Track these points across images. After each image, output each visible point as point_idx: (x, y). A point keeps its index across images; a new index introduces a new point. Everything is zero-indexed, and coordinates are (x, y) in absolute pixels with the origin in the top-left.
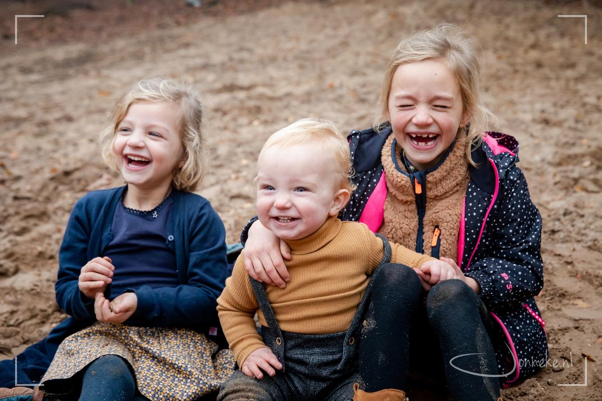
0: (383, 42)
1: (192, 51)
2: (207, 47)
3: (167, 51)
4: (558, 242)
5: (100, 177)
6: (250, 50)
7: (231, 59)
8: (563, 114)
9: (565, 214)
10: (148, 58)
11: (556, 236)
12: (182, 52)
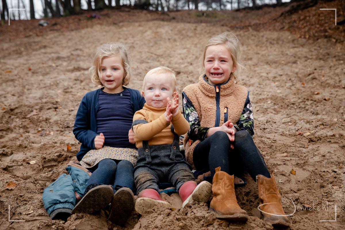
0: (152, 46)
1: (48, 50)
2: (56, 48)
3: (34, 50)
4: (267, 134)
5: (32, 111)
6: (81, 50)
7: (72, 54)
8: (253, 81)
9: (267, 122)
10: (24, 53)
11: (266, 131)
12: (43, 51)
